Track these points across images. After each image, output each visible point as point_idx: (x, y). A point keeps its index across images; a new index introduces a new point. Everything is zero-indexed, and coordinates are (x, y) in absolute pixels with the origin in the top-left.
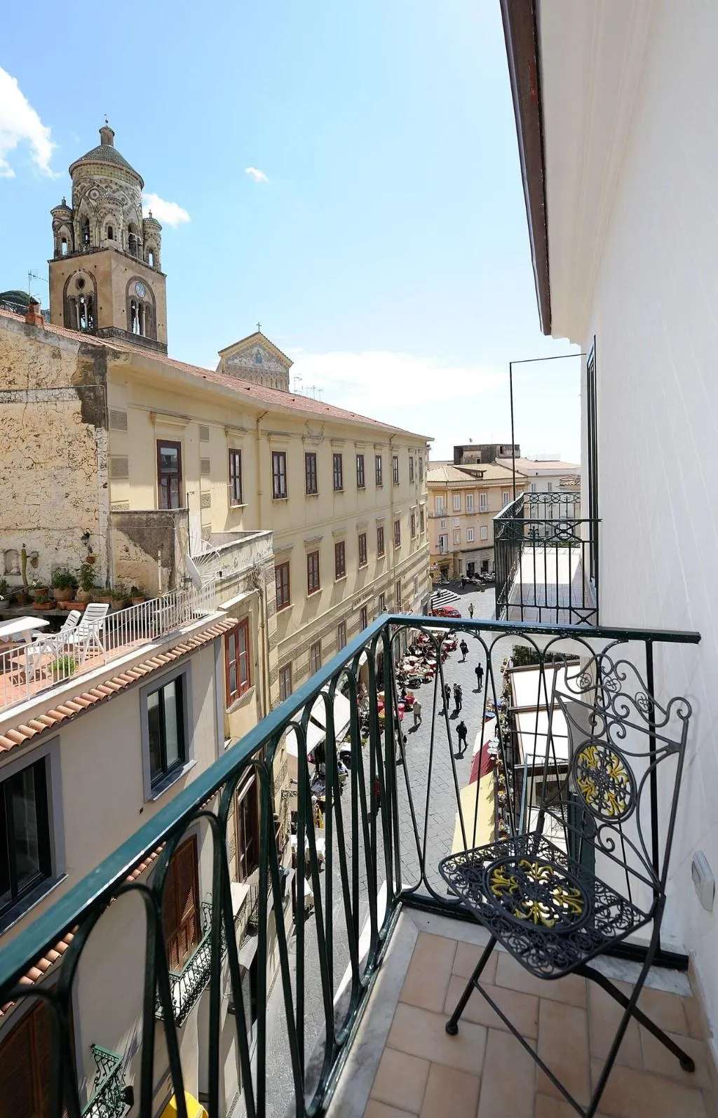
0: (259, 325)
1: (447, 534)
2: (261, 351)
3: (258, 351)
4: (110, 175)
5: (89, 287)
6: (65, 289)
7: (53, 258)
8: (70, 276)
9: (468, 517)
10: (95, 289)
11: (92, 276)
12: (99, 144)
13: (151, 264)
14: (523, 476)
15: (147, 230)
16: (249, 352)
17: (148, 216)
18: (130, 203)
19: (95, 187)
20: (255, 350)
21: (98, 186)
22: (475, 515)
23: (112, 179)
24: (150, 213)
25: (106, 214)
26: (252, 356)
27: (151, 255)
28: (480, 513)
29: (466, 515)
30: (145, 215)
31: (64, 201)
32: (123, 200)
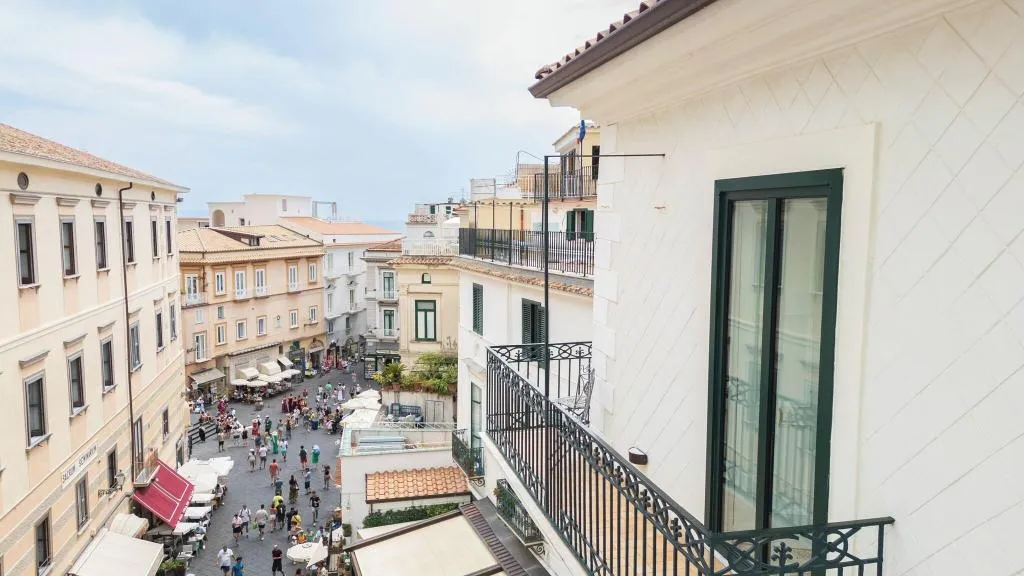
1: (205, 332)
9: (238, 305)
14: (316, 244)
22: (247, 300)
28: (256, 298)
29: (236, 302)
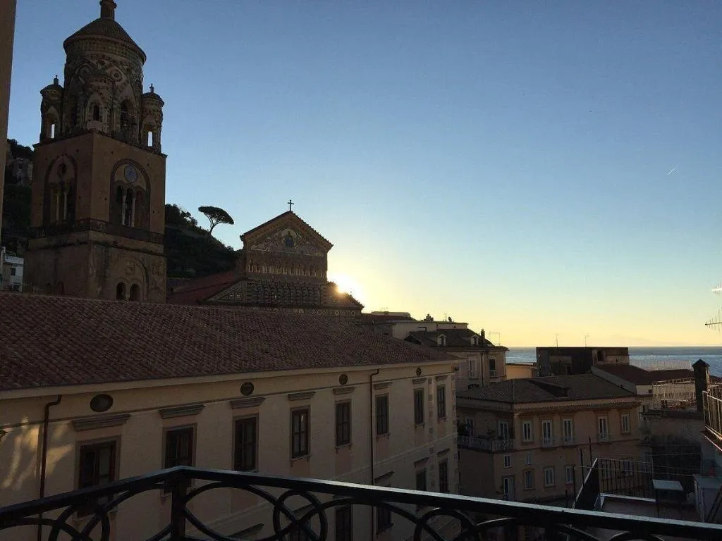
0: (291, 203)
1: (513, 476)
2: (293, 233)
3: (289, 232)
4: (103, 50)
5: (70, 173)
6: (47, 176)
7: (38, 142)
8: (54, 161)
9: (545, 453)
10: (76, 176)
11: (73, 161)
12: (99, 17)
13: (150, 143)
15: (146, 106)
16: (277, 234)
17: (149, 91)
18: (124, 78)
19: (86, 64)
20: (285, 233)
21: (89, 62)
22: (554, 448)
23: (105, 54)
24: (152, 88)
25: (92, 93)
26: (280, 239)
27: (150, 134)
28: (564, 447)
29: (543, 449)
30: (146, 90)
31: (56, 80)
32: (116, 75)
